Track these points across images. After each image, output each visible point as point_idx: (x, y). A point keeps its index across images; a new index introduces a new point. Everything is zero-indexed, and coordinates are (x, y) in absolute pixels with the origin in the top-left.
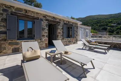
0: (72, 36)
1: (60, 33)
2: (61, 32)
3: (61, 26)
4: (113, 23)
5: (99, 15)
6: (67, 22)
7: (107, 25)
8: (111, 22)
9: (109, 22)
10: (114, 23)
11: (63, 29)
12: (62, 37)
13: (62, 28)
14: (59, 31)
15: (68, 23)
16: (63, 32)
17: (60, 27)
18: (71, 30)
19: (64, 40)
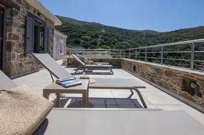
0: (43, 49)
1: (16, 37)
2: (21, 37)
3: (21, 18)
4: (87, 34)
5: (69, 18)
6: (35, 11)
7: (80, 37)
8: (85, 33)
9: (83, 33)
10: (89, 36)
11: (25, 27)
12: (22, 49)
13: (22, 23)
14: (14, 31)
15: (36, 15)
16: (25, 36)
17: (18, 20)
18: (43, 35)
19: (28, 58)
